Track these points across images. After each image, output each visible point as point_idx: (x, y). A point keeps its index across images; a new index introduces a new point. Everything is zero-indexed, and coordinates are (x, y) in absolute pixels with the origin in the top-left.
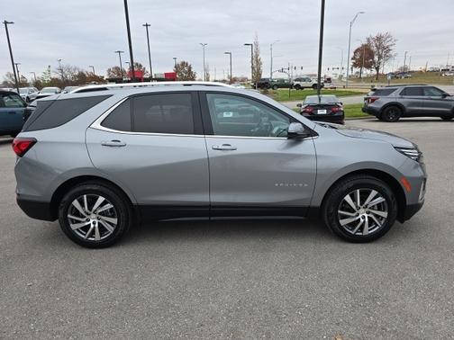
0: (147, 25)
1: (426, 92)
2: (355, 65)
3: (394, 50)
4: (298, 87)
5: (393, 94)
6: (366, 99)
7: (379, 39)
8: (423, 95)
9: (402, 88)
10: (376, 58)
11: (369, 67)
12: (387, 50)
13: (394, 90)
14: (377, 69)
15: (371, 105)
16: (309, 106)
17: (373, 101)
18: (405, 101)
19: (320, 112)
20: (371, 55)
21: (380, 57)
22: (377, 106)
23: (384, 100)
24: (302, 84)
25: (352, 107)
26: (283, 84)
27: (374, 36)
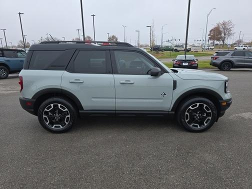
0: (93, 16)
1: (246, 55)
2: (210, 39)
3: (233, 30)
4: (176, 50)
5: (227, 55)
6: (212, 58)
7: (224, 24)
8: (245, 56)
9: (233, 52)
10: (223, 35)
11: (218, 40)
12: (229, 30)
13: (229, 53)
14: (223, 41)
15: (214, 61)
16: (178, 61)
17: (216, 59)
18: (234, 59)
19: (184, 64)
20: (220, 33)
21: (225, 34)
22: (218, 61)
23: (222, 59)
24: (179, 49)
25: (205, 62)
26: (167, 49)
27: (221, 22)
